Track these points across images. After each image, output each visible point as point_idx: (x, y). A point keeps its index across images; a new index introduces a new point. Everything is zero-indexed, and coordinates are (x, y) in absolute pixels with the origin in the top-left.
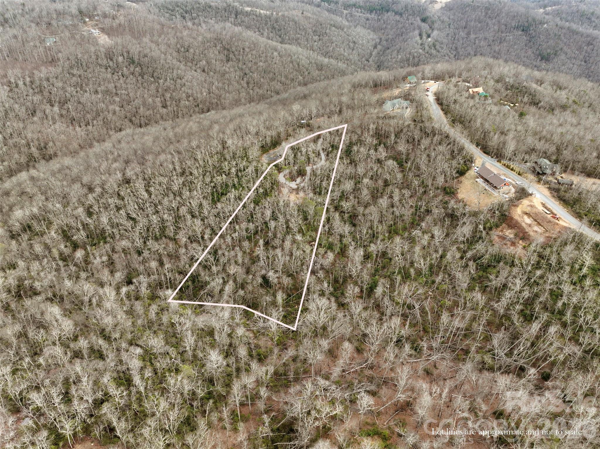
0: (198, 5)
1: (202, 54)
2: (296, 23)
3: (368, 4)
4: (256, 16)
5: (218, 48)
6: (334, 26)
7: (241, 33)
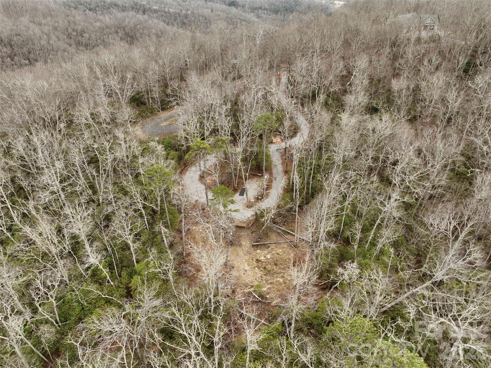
0: (103, 3)
1: (100, 39)
2: (206, 19)
3: (273, 7)
4: (165, 12)
5: (120, 35)
6: (245, 21)
7: (146, 21)
